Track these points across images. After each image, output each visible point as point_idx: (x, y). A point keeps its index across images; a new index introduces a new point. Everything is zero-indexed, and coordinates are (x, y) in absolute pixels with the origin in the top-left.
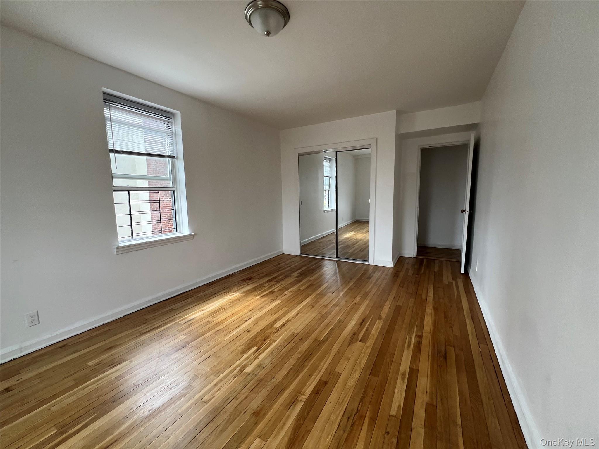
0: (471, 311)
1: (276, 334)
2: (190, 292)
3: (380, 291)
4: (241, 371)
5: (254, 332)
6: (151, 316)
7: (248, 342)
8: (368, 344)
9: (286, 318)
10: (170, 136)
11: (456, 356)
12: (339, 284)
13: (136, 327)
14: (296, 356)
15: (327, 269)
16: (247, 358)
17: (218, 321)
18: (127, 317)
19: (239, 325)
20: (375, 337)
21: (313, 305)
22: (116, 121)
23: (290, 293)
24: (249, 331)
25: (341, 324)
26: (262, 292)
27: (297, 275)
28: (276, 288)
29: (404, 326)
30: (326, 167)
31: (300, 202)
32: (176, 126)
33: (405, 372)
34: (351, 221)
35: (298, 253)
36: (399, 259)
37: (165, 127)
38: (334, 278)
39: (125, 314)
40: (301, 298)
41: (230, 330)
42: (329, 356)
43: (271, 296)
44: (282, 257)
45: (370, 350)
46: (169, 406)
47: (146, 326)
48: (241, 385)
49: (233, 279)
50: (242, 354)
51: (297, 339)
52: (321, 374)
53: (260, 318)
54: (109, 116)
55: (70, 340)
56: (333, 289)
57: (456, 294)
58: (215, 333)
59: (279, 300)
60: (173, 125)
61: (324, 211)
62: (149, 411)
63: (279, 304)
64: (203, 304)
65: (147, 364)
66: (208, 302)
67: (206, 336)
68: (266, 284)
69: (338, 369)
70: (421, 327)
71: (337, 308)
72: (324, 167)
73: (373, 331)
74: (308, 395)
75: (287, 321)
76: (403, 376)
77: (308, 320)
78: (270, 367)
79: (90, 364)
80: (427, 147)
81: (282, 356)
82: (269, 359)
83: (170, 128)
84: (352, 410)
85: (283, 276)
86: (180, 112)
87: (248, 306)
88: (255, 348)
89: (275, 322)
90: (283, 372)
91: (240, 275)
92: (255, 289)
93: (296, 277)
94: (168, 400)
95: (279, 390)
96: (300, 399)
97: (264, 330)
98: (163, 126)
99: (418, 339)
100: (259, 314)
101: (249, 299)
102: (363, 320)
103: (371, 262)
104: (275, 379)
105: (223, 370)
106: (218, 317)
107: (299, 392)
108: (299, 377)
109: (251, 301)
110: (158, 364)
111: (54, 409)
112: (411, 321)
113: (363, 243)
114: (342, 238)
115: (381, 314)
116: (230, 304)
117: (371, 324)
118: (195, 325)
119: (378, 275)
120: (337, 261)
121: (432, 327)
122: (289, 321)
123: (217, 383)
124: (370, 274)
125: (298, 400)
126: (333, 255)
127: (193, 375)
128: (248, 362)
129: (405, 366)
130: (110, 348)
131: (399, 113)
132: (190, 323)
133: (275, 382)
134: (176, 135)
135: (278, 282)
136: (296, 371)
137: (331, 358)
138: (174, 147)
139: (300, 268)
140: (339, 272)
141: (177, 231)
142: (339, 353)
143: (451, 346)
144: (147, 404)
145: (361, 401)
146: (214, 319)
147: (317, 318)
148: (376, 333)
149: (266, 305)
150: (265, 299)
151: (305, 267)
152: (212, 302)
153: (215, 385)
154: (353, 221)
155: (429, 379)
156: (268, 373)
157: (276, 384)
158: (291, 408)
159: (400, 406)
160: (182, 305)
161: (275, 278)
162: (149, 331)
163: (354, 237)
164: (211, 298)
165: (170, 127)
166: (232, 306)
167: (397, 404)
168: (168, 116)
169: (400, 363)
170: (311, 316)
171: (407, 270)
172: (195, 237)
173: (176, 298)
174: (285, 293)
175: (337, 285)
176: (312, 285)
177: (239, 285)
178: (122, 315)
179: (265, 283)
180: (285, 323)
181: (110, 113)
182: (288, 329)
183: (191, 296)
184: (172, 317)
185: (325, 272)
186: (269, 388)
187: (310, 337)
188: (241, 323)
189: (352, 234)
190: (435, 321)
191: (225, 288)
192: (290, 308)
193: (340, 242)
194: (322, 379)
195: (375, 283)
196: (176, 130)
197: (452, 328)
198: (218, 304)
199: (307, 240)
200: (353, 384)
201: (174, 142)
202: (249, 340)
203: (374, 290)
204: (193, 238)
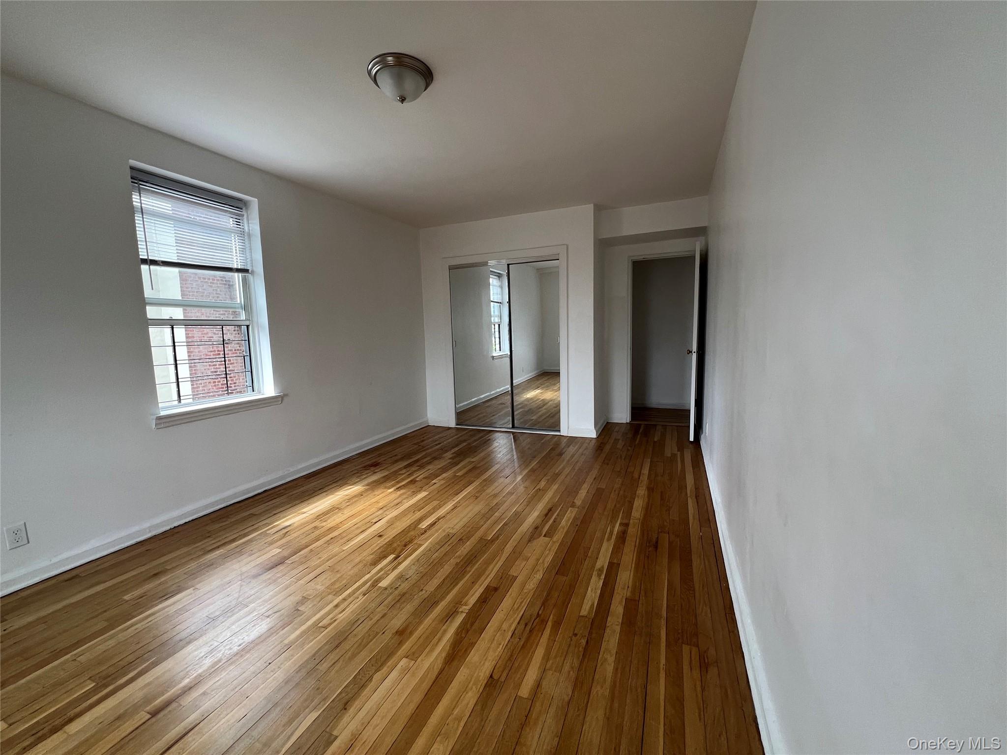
0: (696, 489)
1: (423, 535)
2: (279, 489)
3: (576, 470)
4: (373, 586)
5: (389, 537)
6: (217, 526)
7: (380, 550)
8: (555, 539)
9: (438, 514)
10: (240, 236)
11: (670, 543)
12: (516, 465)
13: (195, 543)
14: (453, 561)
15: (498, 444)
16: (381, 569)
17: (329, 526)
18: (176, 531)
19: (364, 529)
20: (565, 530)
21: (476, 495)
22: (151, 213)
23: (442, 481)
24: (380, 536)
25: (518, 518)
26: (398, 482)
27: (451, 456)
28: (418, 476)
29: (606, 513)
30: (494, 287)
31: (454, 342)
32: (249, 222)
33: (603, 567)
34: (535, 372)
35: (452, 424)
36: (605, 426)
37: (231, 223)
38: (509, 456)
39: (172, 526)
40: (457, 487)
41: (351, 536)
42: (500, 558)
43: (411, 486)
44: (427, 431)
45: (558, 545)
46: (269, 637)
47: (212, 540)
48: (375, 602)
49: (348, 466)
50: (372, 565)
51: (454, 540)
52: (489, 579)
53: (397, 518)
54: (139, 204)
55: (82, 569)
56: (507, 471)
57: (679, 469)
58: (328, 543)
59: (424, 491)
60: (245, 220)
61: (493, 357)
62: (240, 645)
63: (425, 497)
64: (302, 504)
65: (224, 590)
66: (310, 501)
67: (313, 547)
68: (404, 471)
69: (513, 572)
70: (628, 514)
71: (513, 497)
72: (491, 286)
73: (563, 523)
74: (470, 606)
75: (439, 519)
76: (600, 572)
77: (471, 515)
78: (415, 577)
79: (127, 597)
80: (641, 258)
81: (432, 562)
82: (414, 568)
83: (240, 225)
84: (531, 615)
85: (428, 458)
86: (257, 199)
87: (377, 502)
88: (392, 556)
89: (420, 520)
90: (436, 582)
91: (360, 460)
92: (386, 479)
93: (450, 459)
94: (266, 630)
95: (430, 603)
96: (461, 610)
97: (404, 532)
98: (227, 221)
99: (622, 528)
100: (395, 513)
101: (376, 493)
102: (550, 510)
103: (564, 431)
104: (424, 592)
105: (346, 587)
106: (329, 521)
107: (458, 602)
108: (459, 585)
109: (381, 495)
110: (242, 588)
111: (82, 659)
112: (615, 506)
113: (554, 406)
114: (522, 399)
115: (575, 501)
116: (347, 502)
117: (560, 514)
118: (293, 533)
119: (574, 450)
120: (513, 433)
121: (642, 512)
122: (442, 518)
123: (338, 603)
124: (563, 449)
125: (458, 612)
126: (507, 424)
127: (301, 598)
128: (383, 574)
129: (603, 561)
130: (156, 575)
131: (599, 209)
132: (286, 532)
133: (424, 594)
134: (249, 235)
135: (422, 467)
136: (453, 579)
137: (503, 558)
138: (247, 255)
139: (457, 445)
140: (516, 448)
141: (253, 391)
142: (514, 552)
143: (665, 533)
144: (234, 638)
145: (543, 604)
146: (324, 524)
147: (483, 512)
148: (567, 525)
149: (404, 499)
150: (402, 491)
151: (465, 444)
152: (318, 500)
153: (337, 606)
154: (538, 373)
155: (632, 573)
156: (414, 585)
157: (426, 596)
158: (448, 622)
159: (593, 605)
160: (267, 508)
161: (417, 461)
162: (218, 547)
163: (540, 397)
164: (314, 494)
165: (239, 222)
166: (352, 504)
167: (590, 603)
168: (237, 205)
169: (597, 558)
170: (474, 509)
171: (616, 440)
172: (286, 399)
173: (257, 498)
174: (434, 481)
175: (514, 466)
176: (474, 468)
177: (359, 475)
178: (168, 528)
179: (400, 469)
180: (436, 522)
181: (141, 200)
182: (440, 529)
183: (280, 496)
184: (253, 525)
185: (494, 450)
186: (416, 602)
187: (474, 537)
188: (368, 526)
189: (538, 391)
190: (648, 503)
191: (336, 480)
192: (441, 501)
193: (517, 405)
194: (491, 585)
195: (569, 461)
196: (250, 228)
197: (669, 511)
198: (327, 503)
199: (466, 403)
200: (533, 586)
201: (247, 246)
202: (382, 546)
203: (567, 470)
204: (282, 402)
